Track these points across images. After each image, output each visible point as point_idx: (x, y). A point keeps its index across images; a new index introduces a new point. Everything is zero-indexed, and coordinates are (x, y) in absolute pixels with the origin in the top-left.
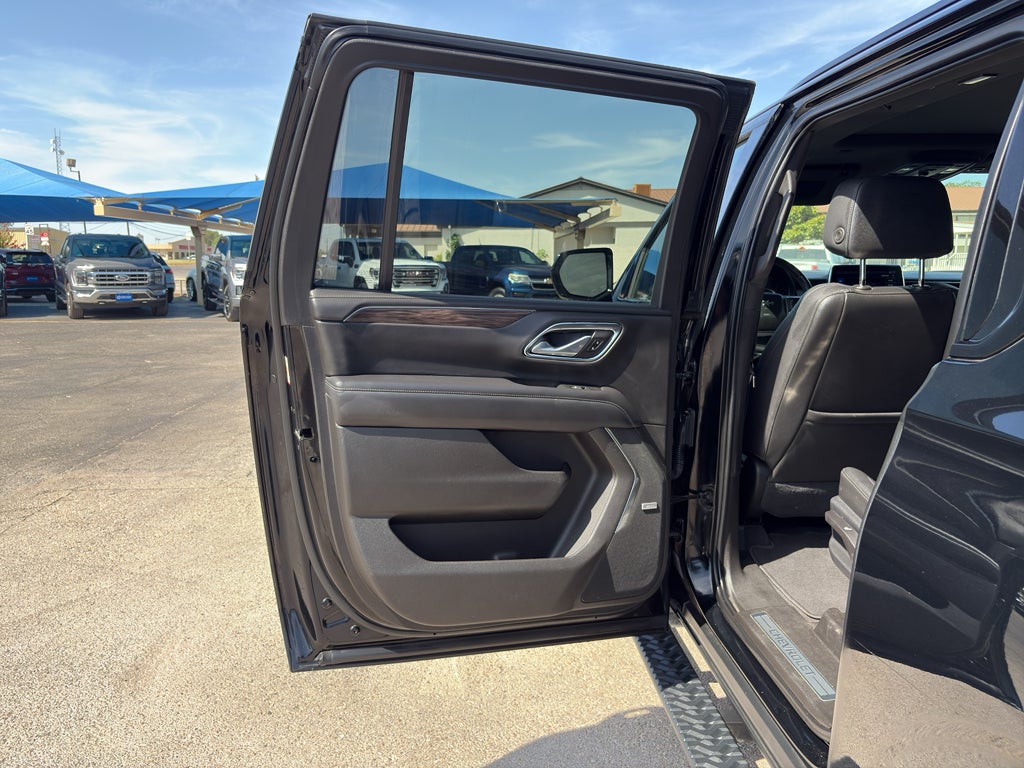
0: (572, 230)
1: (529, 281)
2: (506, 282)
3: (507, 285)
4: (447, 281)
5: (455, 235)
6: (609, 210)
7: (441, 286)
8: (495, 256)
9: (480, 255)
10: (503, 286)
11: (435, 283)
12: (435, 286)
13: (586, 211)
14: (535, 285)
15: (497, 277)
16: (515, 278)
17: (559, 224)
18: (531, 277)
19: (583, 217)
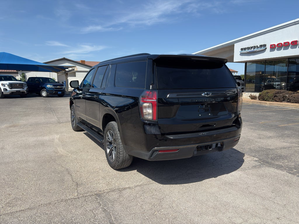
0: (64, 73)
1: (53, 87)
2: (46, 87)
3: (47, 89)
4: (27, 87)
5: (23, 73)
6: (74, 69)
7: (26, 88)
8: (41, 80)
9: (37, 80)
10: (45, 88)
11: (23, 87)
12: (23, 88)
13: (68, 69)
14: (55, 88)
15: (43, 86)
16: (49, 86)
17: (60, 71)
18: (54, 86)
19: (67, 70)
